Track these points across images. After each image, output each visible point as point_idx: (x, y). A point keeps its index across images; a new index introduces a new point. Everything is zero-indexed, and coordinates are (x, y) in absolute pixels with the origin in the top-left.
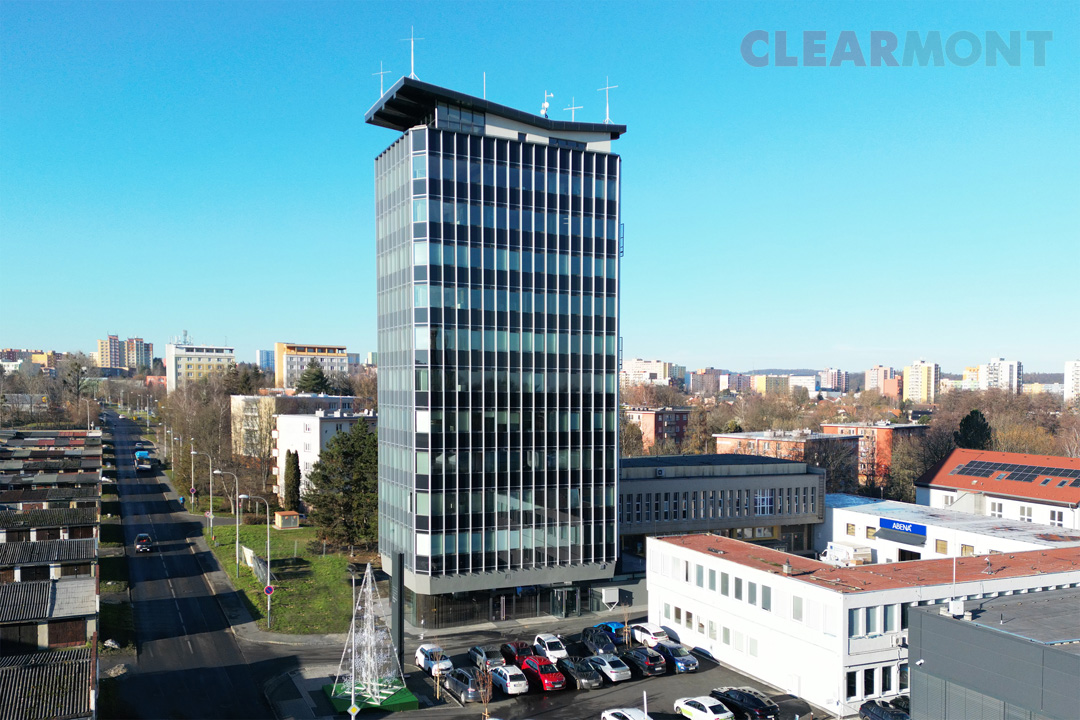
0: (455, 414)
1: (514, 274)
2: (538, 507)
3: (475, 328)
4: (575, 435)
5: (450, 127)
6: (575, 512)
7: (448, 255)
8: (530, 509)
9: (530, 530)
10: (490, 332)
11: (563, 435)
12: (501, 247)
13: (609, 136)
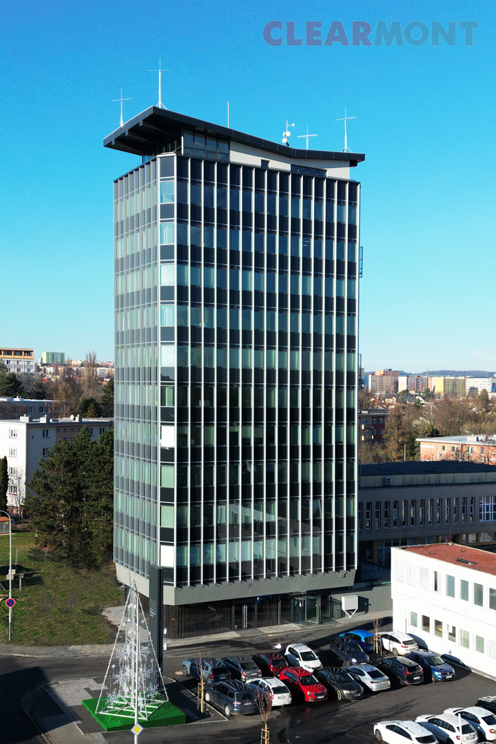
0: (200, 429)
1: (259, 294)
2: (281, 518)
3: (221, 346)
4: (317, 448)
5: (198, 154)
6: (317, 523)
7: (195, 276)
8: (272, 520)
9: (272, 541)
10: (235, 350)
11: (305, 448)
12: (246, 268)
13: (348, 163)
